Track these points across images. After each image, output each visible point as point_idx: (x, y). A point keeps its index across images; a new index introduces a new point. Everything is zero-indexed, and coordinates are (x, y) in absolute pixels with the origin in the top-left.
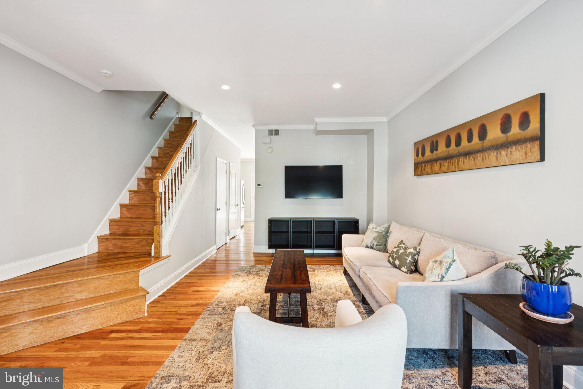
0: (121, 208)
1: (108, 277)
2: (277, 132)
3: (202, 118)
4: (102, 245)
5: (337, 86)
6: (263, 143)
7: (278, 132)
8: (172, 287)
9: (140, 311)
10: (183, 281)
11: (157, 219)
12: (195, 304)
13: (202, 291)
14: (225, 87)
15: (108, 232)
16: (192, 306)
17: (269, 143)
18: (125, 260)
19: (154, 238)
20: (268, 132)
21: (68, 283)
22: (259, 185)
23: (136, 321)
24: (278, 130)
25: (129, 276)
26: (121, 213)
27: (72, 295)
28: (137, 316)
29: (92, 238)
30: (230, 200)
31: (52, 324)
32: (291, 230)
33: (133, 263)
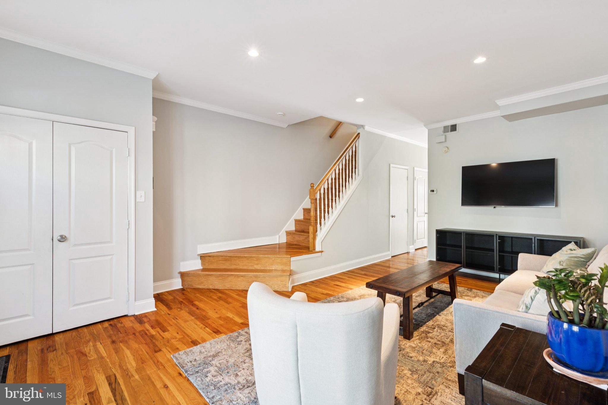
0: (304, 211)
1: (271, 258)
2: (454, 128)
3: (365, 129)
4: (288, 237)
5: (480, 60)
6: (437, 143)
7: (456, 127)
8: (325, 278)
9: (285, 286)
10: (337, 276)
11: (312, 220)
12: (325, 293)
13: (340, 286)
14: (360, 100)
15: (294, 229)
16: (323, 294)
17: (444, 142)
18: (293, 249)
19: (310, 235)
20: (442, 129)
21: (251, 257)
22: (433, 191)
23: (282, 292)
24: (456, 125)
25: (285, 260)
26: (304, 215)
27: (253, 265)
28: (283, 289)
29: (282, 231)
30: (415, 207)
31: (239, 279)
32: (463, 244)
33: (291, 252)
